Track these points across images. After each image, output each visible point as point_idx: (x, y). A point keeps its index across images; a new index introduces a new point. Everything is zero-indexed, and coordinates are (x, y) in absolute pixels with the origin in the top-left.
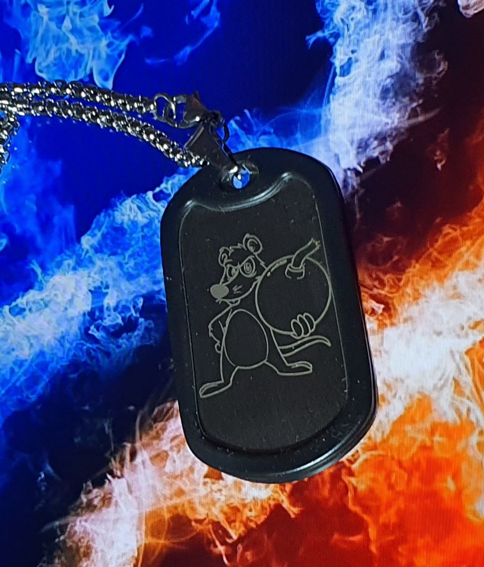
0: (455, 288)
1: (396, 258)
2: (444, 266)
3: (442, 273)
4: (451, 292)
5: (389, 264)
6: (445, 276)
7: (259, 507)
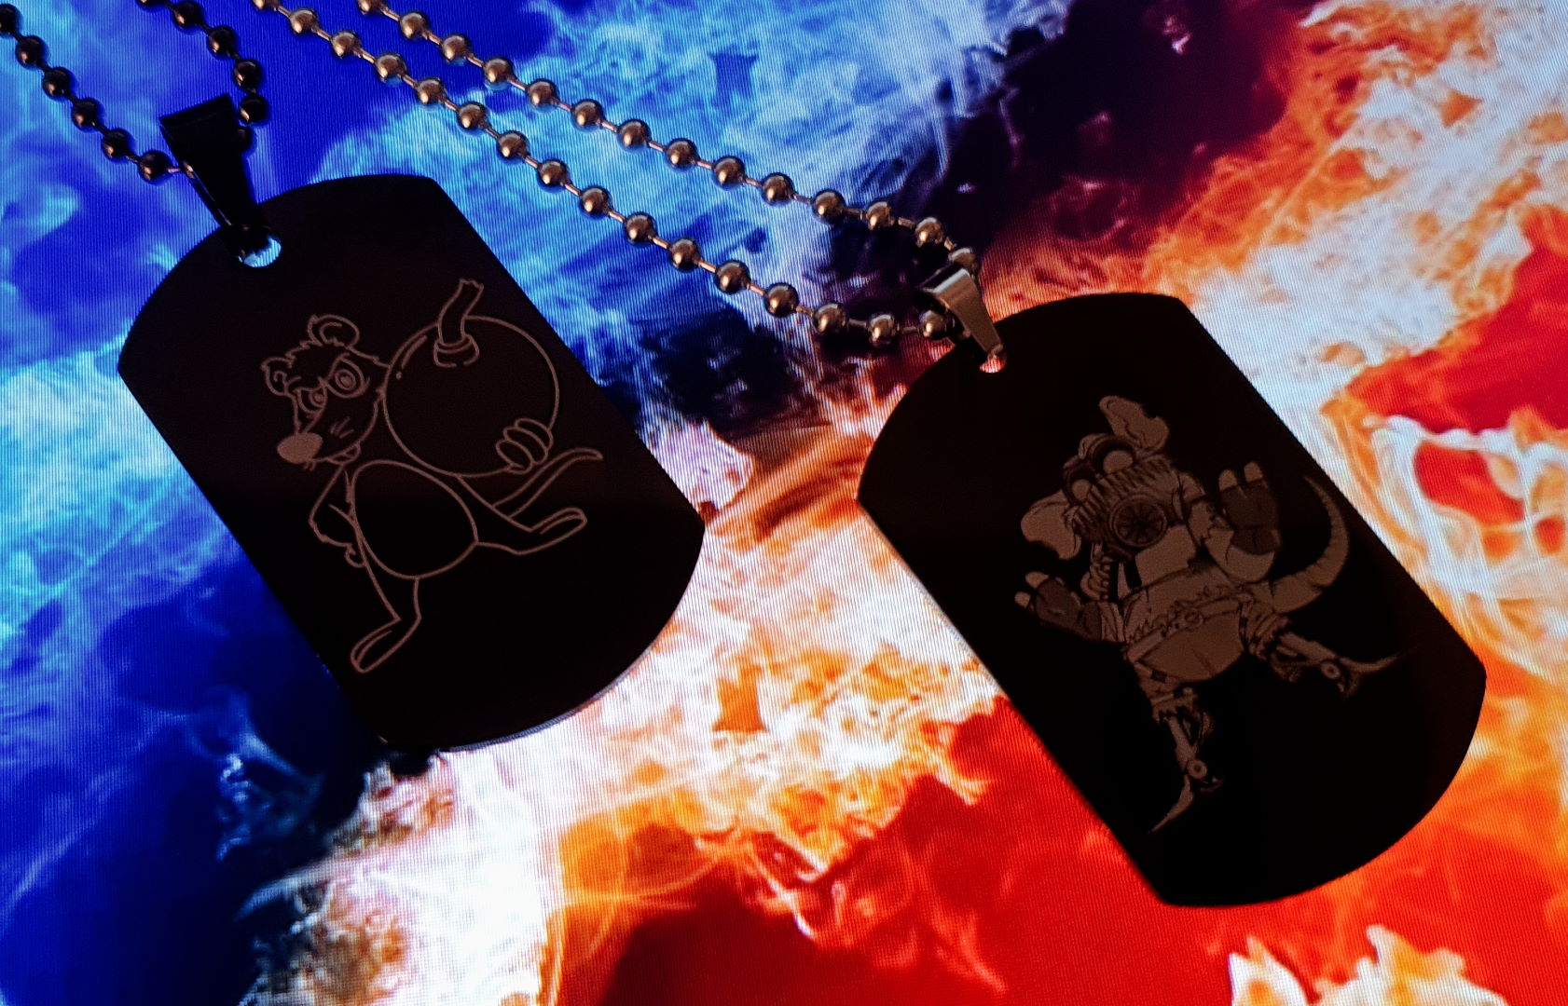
0: (1267, 280)
1: (1120, 223)
2: (1233, 239)
3: (1233, 250)
4: (1263, 290)
5: (1107, 237)
6: (1241, 257)
7: (875, 788)
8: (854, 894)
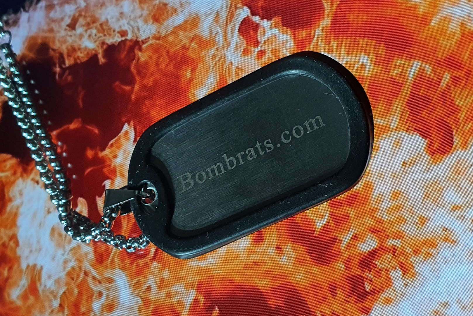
8: (69, 74)
